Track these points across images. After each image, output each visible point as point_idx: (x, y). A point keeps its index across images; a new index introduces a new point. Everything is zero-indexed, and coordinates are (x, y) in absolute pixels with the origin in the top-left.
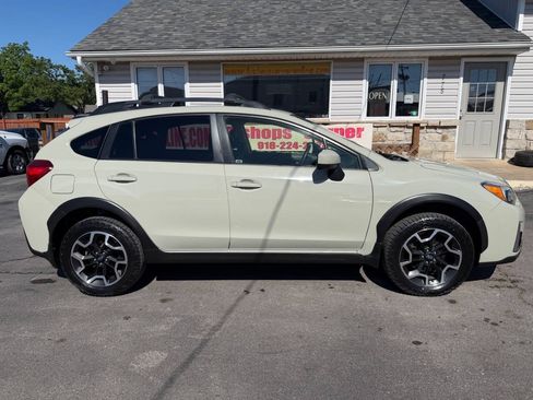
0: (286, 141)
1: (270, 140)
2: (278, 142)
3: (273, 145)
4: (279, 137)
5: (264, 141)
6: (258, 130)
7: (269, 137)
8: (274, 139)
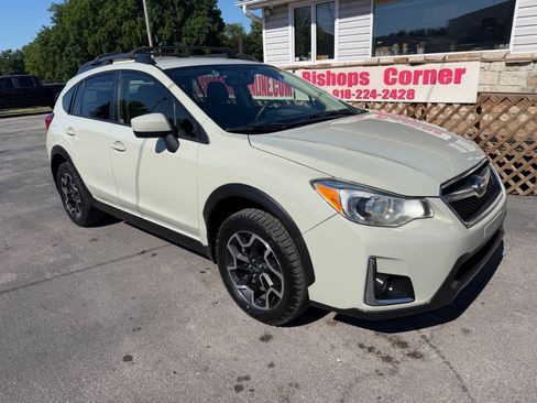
0: (363, 88)
1: (345, 87)
2: (353, 89)
3: (348, 94)
4: (356, 84)
5: (339, 88)
6: (334, 75)
7: (344, 84)
8: (350, 85)
